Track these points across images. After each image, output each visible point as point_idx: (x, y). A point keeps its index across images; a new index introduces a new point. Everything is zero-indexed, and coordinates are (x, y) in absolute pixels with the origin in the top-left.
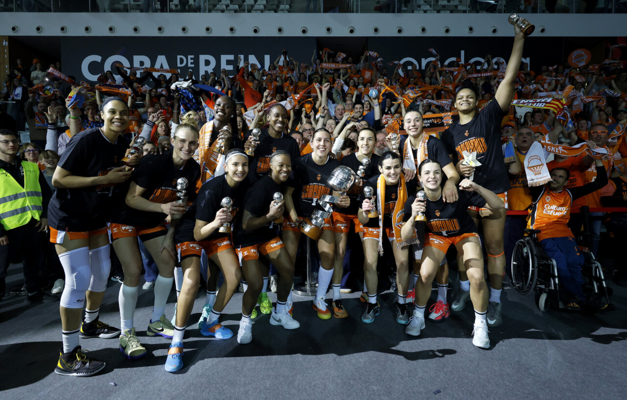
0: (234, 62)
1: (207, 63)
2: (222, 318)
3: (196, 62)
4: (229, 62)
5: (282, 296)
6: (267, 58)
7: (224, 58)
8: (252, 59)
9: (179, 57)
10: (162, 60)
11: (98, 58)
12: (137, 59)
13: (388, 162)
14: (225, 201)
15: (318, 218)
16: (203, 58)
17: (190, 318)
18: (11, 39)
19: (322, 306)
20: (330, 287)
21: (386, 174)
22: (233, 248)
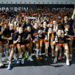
0: (21, 9)
2: (18, 59)
5: (30, 55)
8: (25, 8)
12: (3, 8)
13: (50, 29)
14: (19, 36)
15: (36, 40)
16: (15, 8)
17: (12, 58)
19: (37, 56)
20: (39, 53)
21: (50, 31)
22: (20, 45)
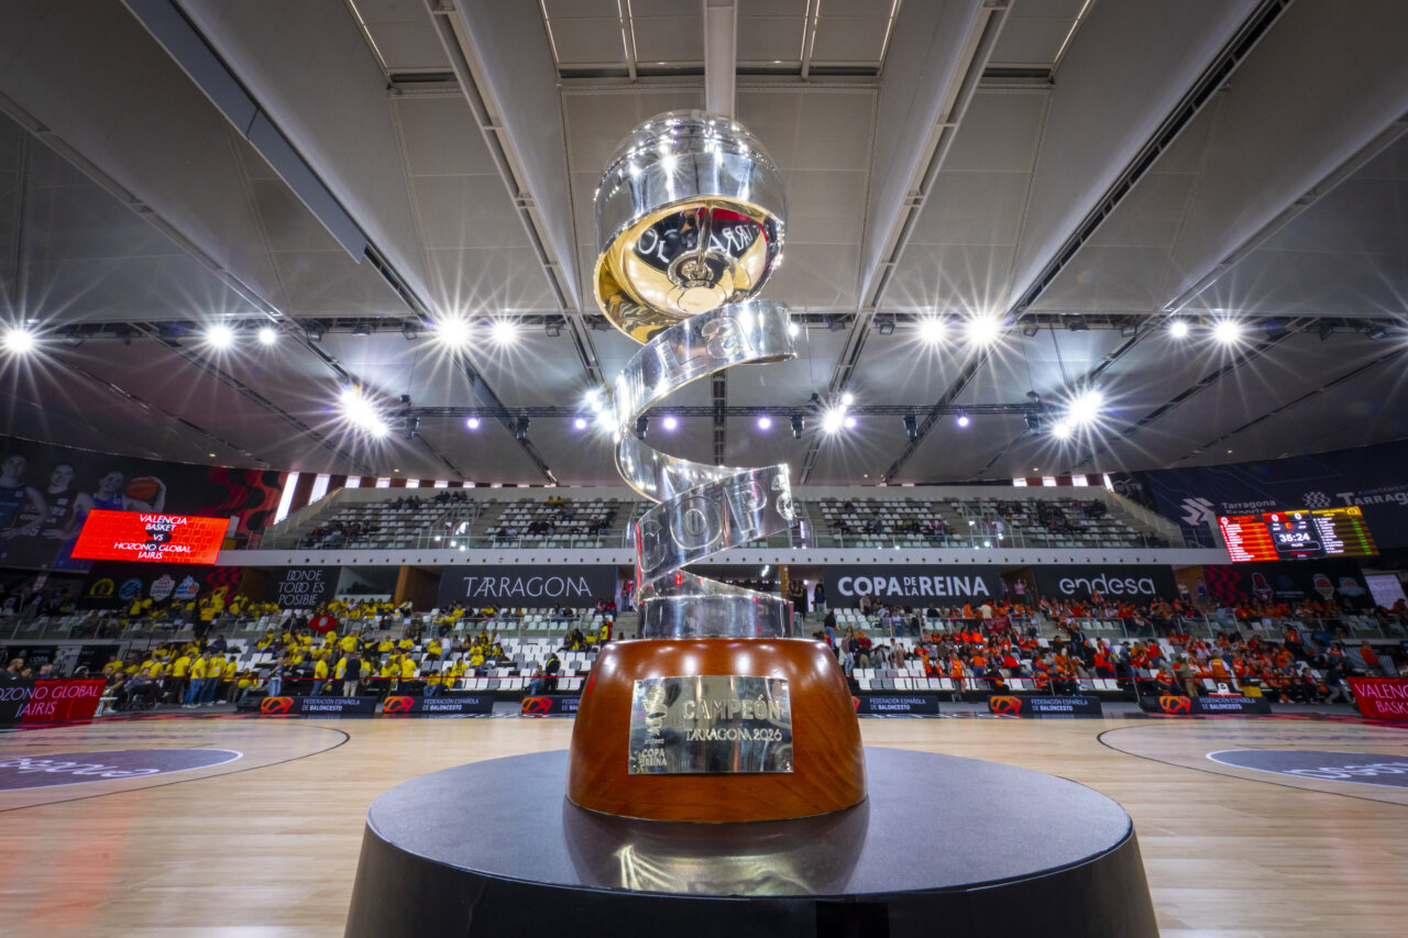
0: (944, 583)
1: (925, 583)
3: (917, 582)
4: (940, 582)
6: (967, 579)
7: (937, 579)
9: (905, 579)
10: (893, 580)
11: (849, 579)
12: (877, 580)
16: (922, 579)
18: (790, 567)
